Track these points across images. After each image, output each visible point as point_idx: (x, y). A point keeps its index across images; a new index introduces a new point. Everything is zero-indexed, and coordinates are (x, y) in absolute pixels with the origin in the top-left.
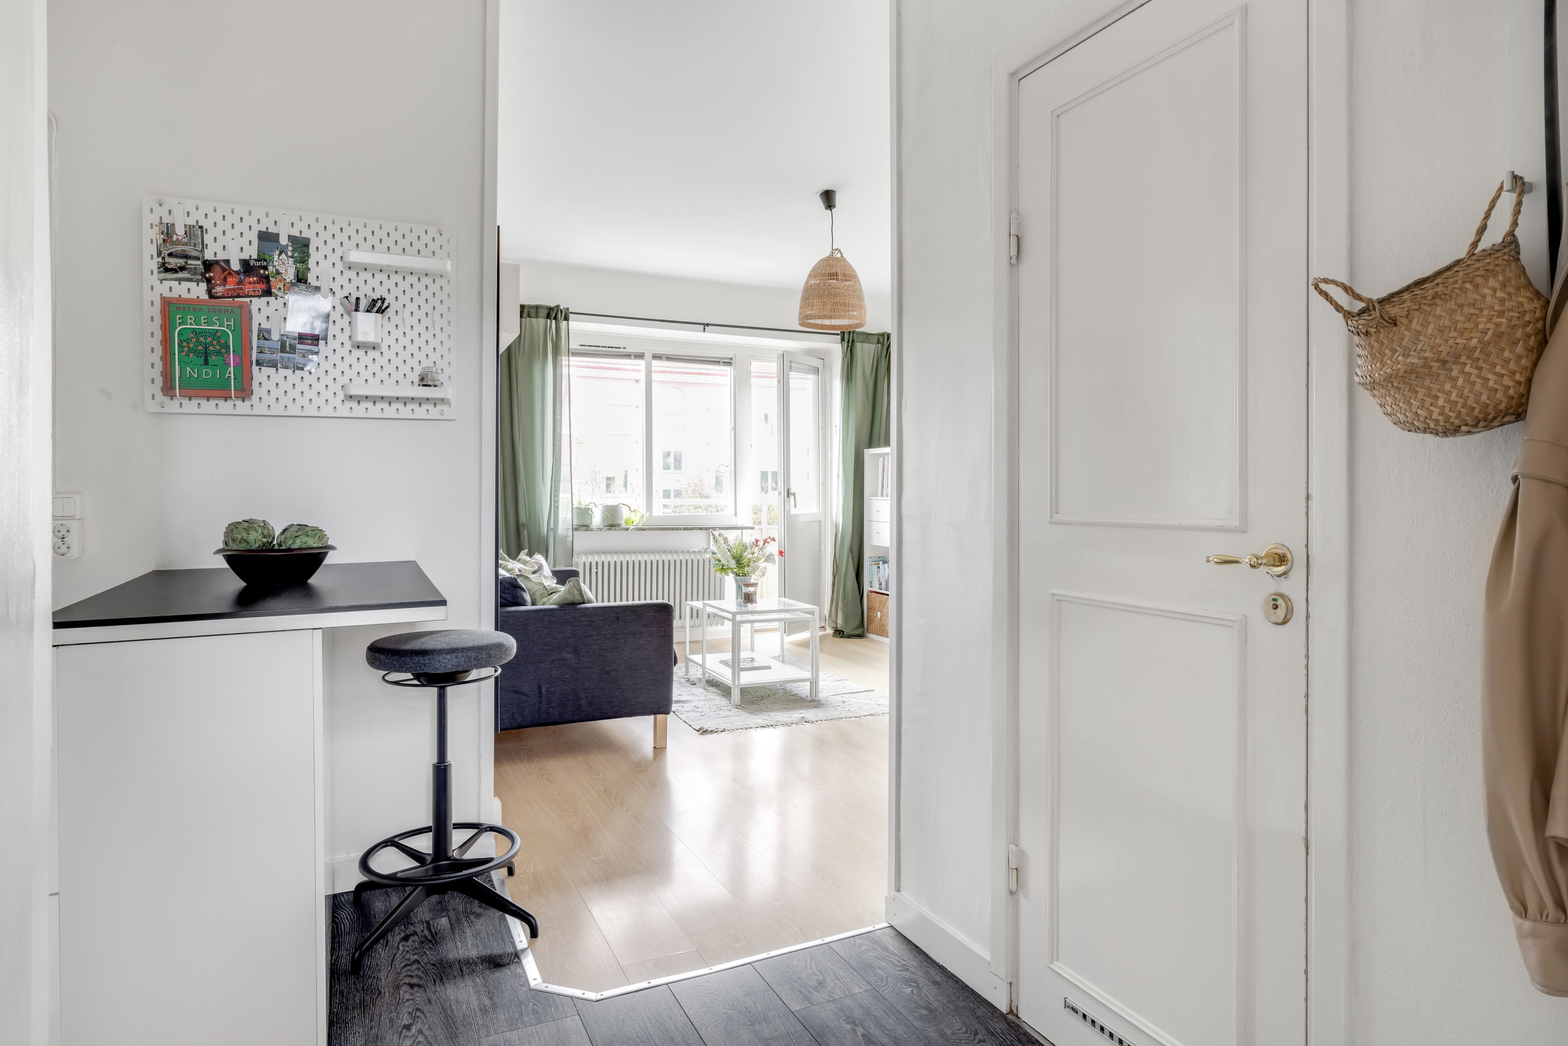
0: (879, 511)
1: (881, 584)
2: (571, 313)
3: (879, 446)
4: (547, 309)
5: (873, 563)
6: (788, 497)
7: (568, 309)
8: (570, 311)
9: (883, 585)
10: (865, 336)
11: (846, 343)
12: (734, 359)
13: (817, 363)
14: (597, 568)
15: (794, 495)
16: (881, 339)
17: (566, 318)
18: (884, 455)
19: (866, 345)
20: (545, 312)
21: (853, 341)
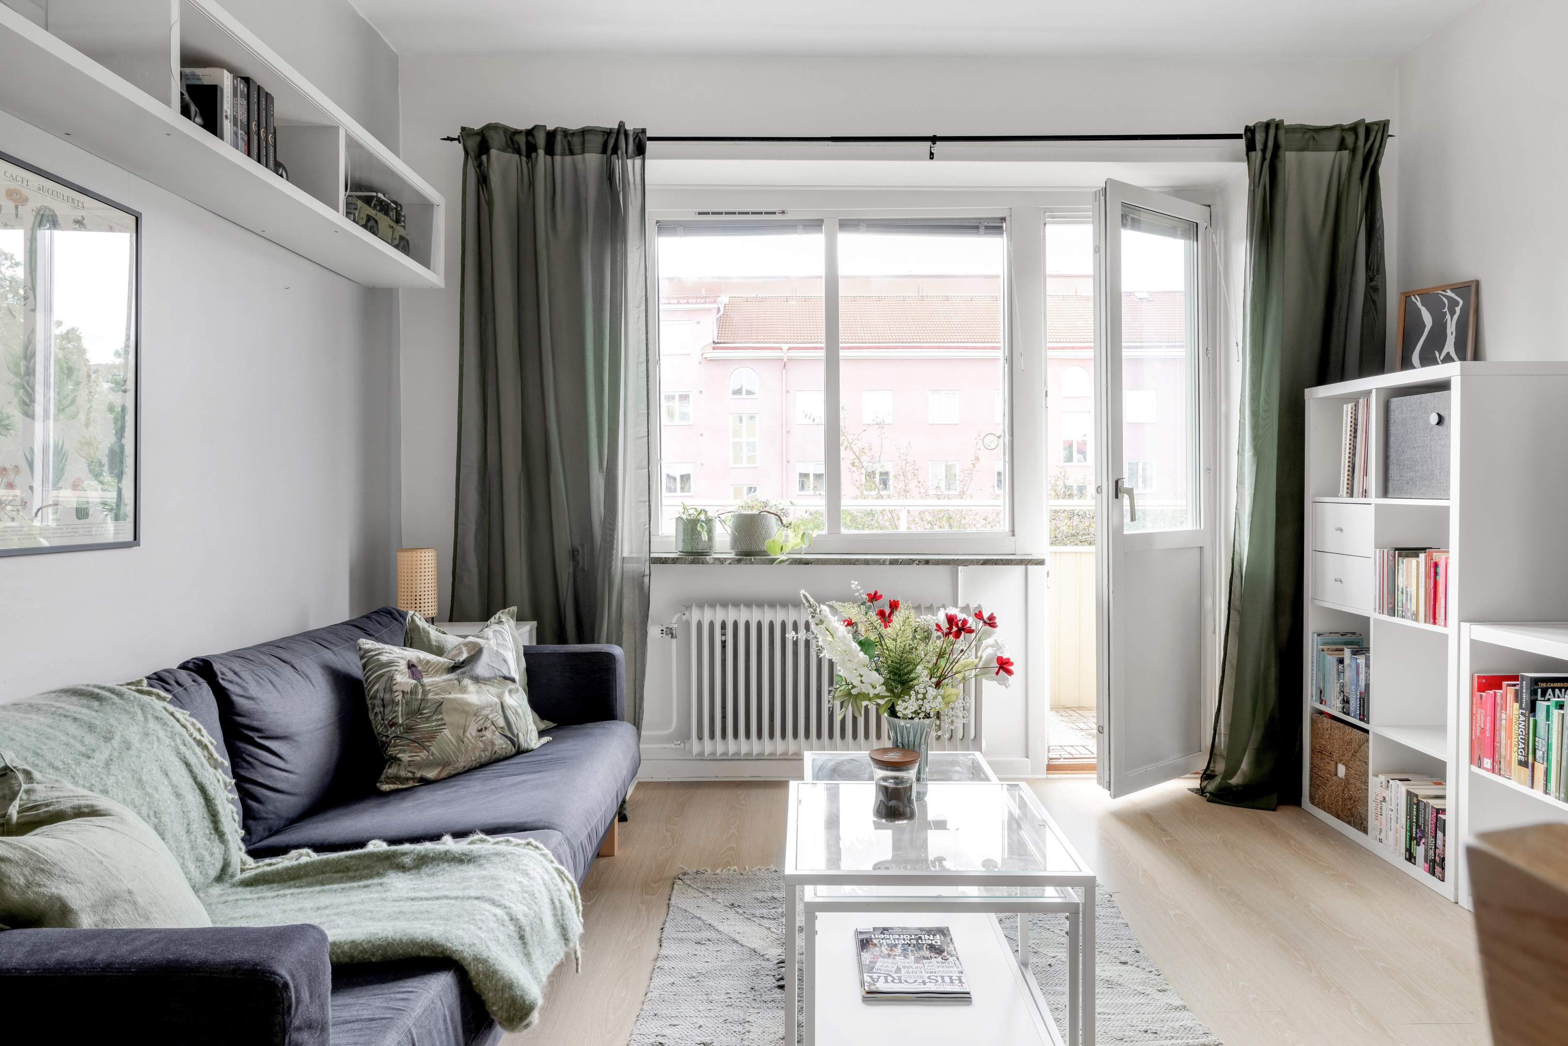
0: (1341, 530)
1: (1346, 701)
2: (650, 139)
3: (1342, 377)
4: (603, 136)
5: (1325, 647)
6: (1117, 497)
7: (644, 131)
8: (648, 135)
9: (1354, 704)
10: (1307, 136)
11: (1259, 153)
12: (1008, 219)
13: (1194, 212)
14: (724, 634)
15: (1130, 492)
16: (1350, 139)
17: (640, 151)
18: (1354, 398)
19: (1309, 156)
20: (598, 140)
21: (1277, 147)
